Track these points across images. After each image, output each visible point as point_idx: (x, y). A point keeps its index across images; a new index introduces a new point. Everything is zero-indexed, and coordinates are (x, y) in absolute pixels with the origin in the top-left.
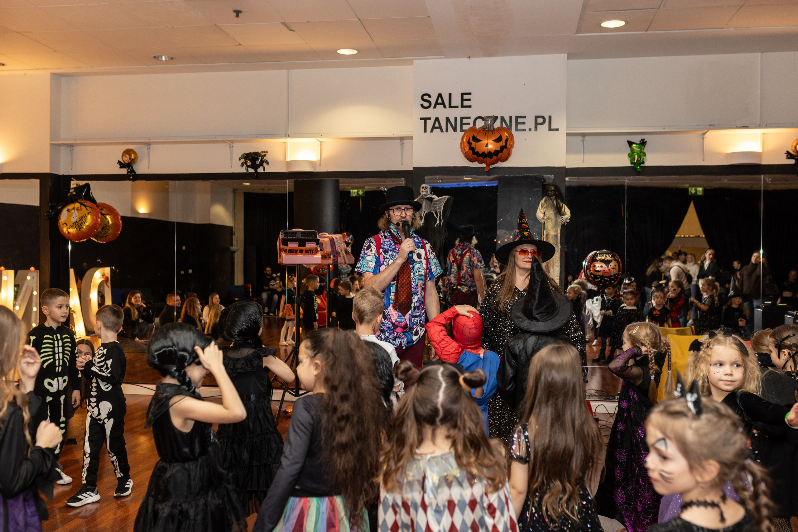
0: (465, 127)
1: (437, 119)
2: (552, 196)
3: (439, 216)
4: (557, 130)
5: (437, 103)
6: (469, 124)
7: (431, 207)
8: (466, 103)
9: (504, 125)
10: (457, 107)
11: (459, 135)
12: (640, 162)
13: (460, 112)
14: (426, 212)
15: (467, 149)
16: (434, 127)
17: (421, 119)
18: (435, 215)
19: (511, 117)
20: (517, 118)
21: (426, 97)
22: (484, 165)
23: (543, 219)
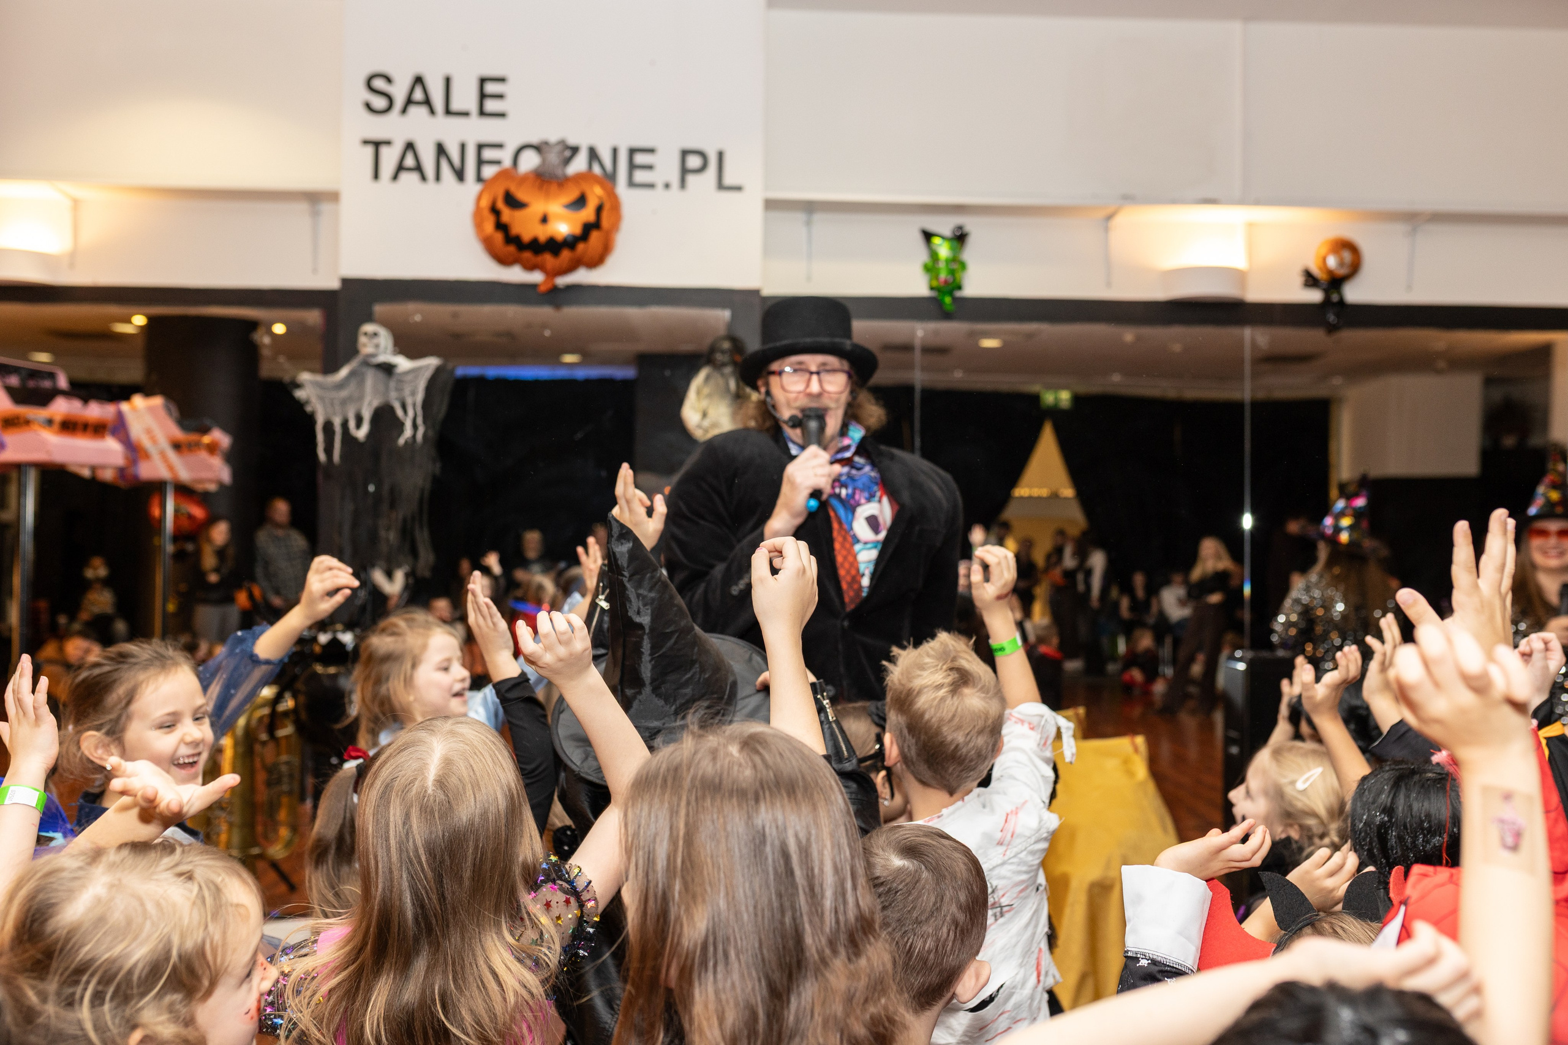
0: (489, 172)
1: (410, 146)
2: (724, 365)
3: (411, 413)
4: (738, 188)
5: (409, 101)
6: (498, 162)
7: (387, 388)
8: (491, 105)
9: (597, 169)
10: (466, 114)
11: (471, 188)
12: (953, 286)
13: (475, 130)
14: (376, 403)
15: (489, 226)
16: (400, 168)
17: (366, 142)
18: (399, 412)
19: (615, 151)
20: (632, 151)
21: (379, 84)
22: (537, 277)
23: (699, 426)
